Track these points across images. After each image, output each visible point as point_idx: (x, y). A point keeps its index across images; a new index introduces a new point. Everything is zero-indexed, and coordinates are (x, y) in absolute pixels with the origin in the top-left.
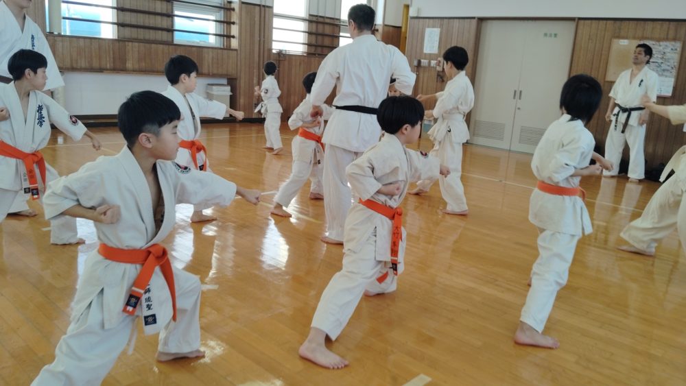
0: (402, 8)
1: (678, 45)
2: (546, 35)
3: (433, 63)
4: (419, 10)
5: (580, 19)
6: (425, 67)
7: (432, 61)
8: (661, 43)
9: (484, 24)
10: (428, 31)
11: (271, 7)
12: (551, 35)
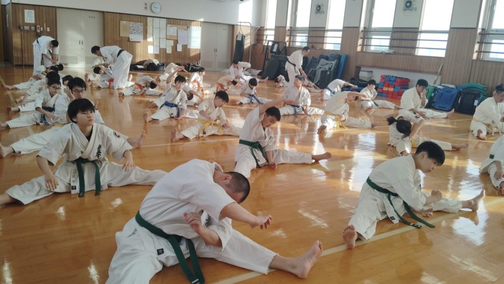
2: (89, 17)
3: (33, 28)
5: (106, 12)
6: (27, 31)
7: (32, 27)
8: (137, 23)
9: (58, 10)
10: (26, 11)
12: (92, 17)
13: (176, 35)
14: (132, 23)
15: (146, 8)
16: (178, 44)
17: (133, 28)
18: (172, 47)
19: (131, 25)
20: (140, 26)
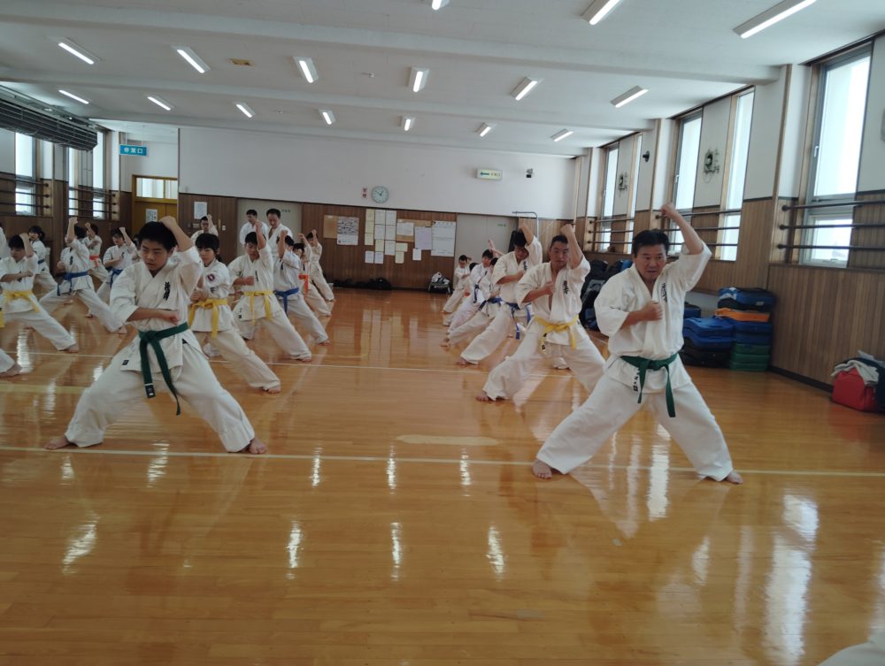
0: (131, 178)
4: (187, 189)
5: (305, 203)
8: (349, 218)
9: (240, 202)
10: (196, 204)
12: (286, 211)
13: (412, 234)
14: (343, 218)
15: (365, 195)
16: (414, 250)
17: (342, 225)
18: (405, 253)
19: (340, 222)
20: (354, 221)
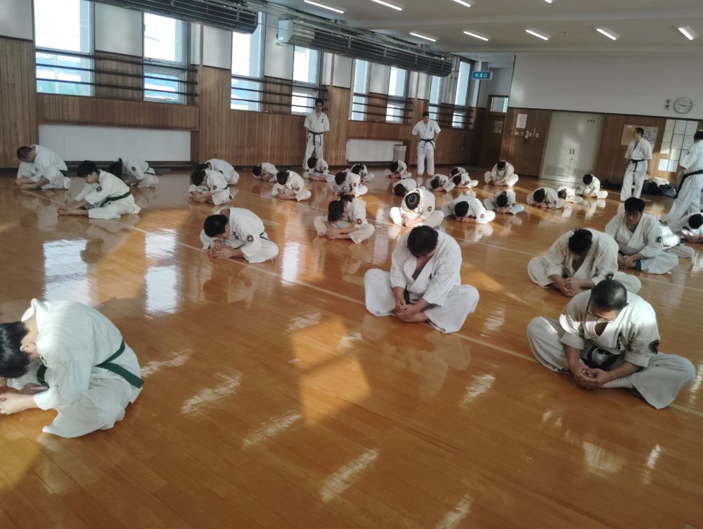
1: (656, 129)
2: (588, 121)
3: (522, 133)
4: (514, 104)
5: (608, 114)
6: (516, 137)
8: (649, 128)
10: (519, 115)
11: (429, 101)
12: (592, 121)
15: (667, 106)
20: (653, 131)
